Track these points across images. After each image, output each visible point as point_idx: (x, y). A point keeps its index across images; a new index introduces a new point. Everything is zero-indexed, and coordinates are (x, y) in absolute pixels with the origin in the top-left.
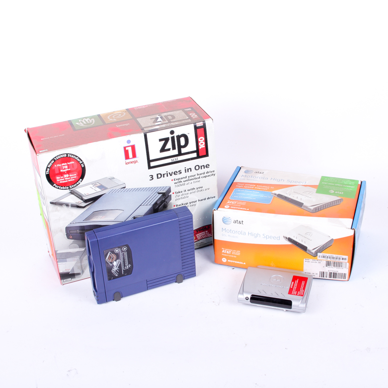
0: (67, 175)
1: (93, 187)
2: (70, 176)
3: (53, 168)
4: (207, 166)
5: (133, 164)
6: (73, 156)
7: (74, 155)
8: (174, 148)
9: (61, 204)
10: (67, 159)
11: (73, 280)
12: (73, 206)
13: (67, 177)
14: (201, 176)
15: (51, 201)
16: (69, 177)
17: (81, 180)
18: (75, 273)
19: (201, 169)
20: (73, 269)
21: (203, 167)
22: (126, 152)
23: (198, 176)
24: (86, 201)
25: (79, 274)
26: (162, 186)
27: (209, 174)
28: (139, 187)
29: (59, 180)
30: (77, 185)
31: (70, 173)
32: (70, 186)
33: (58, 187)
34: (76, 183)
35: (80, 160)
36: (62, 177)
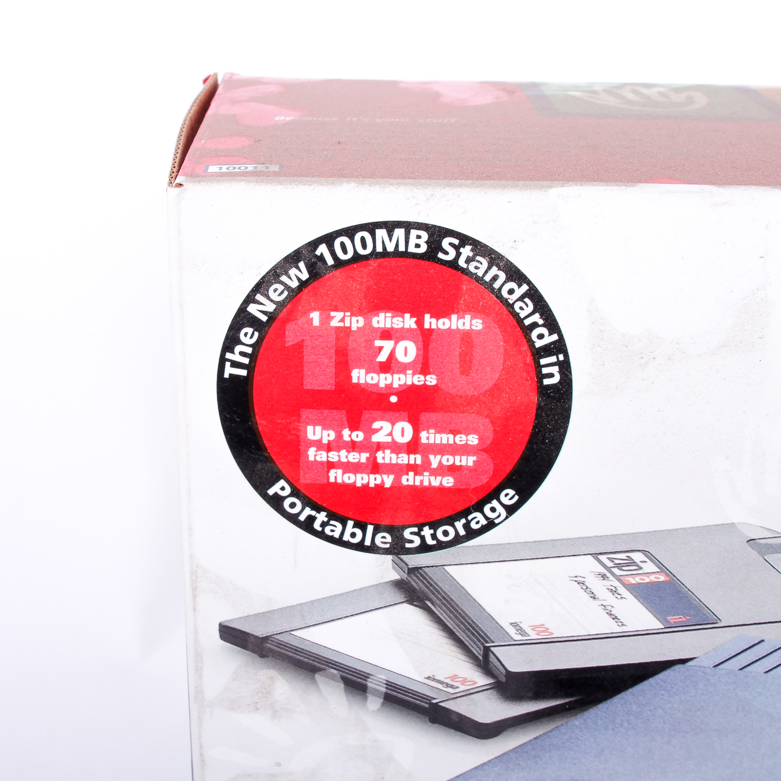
0: (403, 431)
1: (600, 587)
2: (427, 437)
3: (291, 339)
6: (480, 267)
7: (495, 258)
9: (306, 664)
12: (402, 701)
13: (396, 448)
15: (231, 615)
16: (413, 447)
17: (508, 496)
24: (511, 686)
29: (322, 456)
30: (472, 534)
31: (424, 417)
32: (407, 534)
33: (308, 511)
34: (465, 513)
35: (536, 318)
36: (352, 429)
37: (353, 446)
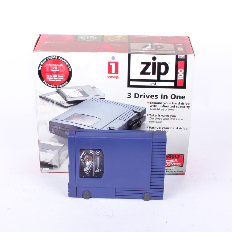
0: (56, 76)
1: (77, 92)
2: (58, 76)
3: (45, 67)
4: (183, 97)
5: (114, 79)
6: (62, 60)
7: (64, 59)
8: (154, 73)
9: (48, 100)
10: (57, 61)
11: (51, 170)
12: (58, 104)
13: (55, 77)
14: (176, 105)
15: (40, 95)
16: (57, 77)
17: (67, 82)
18: (53, 164)
19: (177, 98)
20: (51, 161)
21: (179, 97)
22: (110, 67)
23: (173, 105)
24: (69, 102)
25: (56, 167)
26: (138, 105)
27: (184, 105)
28: (118, 101)
29: (48, 78)
30: (63, 86)
31: (58, 74)
32: (57, 86)
33: (47, 84)
34: (63, 84)
35: (68, 65)
36: (51, 75)
37: (51, 77)
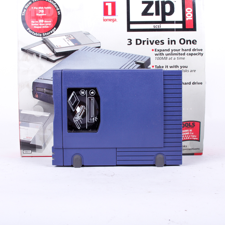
0: (42, 21)
1: (66, 40)
2: (45, 22)
3: (30, 11)
4: (194, 42)
5: (111, 22)
6: (50, 2)
8: (157, 14)
9: (32, 53)
10: (44, 3)
11: (34, 154)
12: (44, 58)
13: (42, 23)
14: (186, 52)
15: (23, 47)
16: (44, 23)
17: (55, 29)
18: (36, 144)
19: (187, 44)
20: (34, 139)
21: (189, 42)
22: (106, 8)
23: (183, 52)
24: (57, 54)
25: (40, 147)
26: (141, 54)
27: (196, 52)
28: (116, 50)
29: (33, 25)
30: (51, 34)
31: (45, 19)
32: (43, 34)
33: (32, 32)
34: (50, 31)
35: (57, 7)
36: (37, 21)
37: (37, 23)
